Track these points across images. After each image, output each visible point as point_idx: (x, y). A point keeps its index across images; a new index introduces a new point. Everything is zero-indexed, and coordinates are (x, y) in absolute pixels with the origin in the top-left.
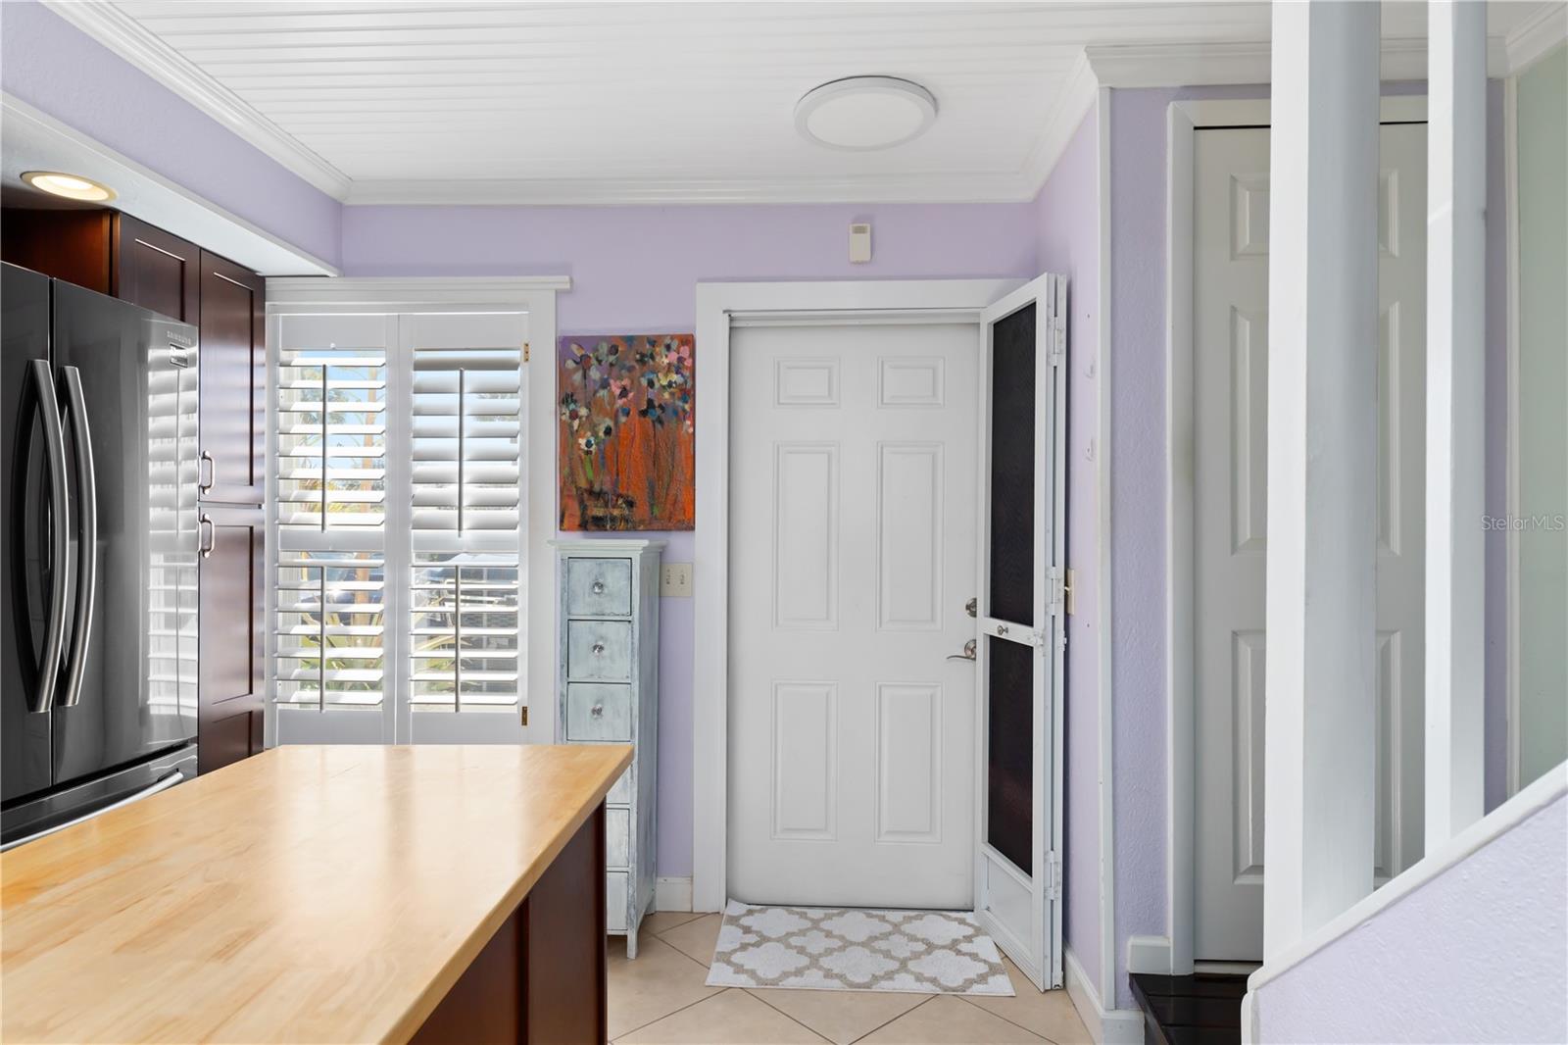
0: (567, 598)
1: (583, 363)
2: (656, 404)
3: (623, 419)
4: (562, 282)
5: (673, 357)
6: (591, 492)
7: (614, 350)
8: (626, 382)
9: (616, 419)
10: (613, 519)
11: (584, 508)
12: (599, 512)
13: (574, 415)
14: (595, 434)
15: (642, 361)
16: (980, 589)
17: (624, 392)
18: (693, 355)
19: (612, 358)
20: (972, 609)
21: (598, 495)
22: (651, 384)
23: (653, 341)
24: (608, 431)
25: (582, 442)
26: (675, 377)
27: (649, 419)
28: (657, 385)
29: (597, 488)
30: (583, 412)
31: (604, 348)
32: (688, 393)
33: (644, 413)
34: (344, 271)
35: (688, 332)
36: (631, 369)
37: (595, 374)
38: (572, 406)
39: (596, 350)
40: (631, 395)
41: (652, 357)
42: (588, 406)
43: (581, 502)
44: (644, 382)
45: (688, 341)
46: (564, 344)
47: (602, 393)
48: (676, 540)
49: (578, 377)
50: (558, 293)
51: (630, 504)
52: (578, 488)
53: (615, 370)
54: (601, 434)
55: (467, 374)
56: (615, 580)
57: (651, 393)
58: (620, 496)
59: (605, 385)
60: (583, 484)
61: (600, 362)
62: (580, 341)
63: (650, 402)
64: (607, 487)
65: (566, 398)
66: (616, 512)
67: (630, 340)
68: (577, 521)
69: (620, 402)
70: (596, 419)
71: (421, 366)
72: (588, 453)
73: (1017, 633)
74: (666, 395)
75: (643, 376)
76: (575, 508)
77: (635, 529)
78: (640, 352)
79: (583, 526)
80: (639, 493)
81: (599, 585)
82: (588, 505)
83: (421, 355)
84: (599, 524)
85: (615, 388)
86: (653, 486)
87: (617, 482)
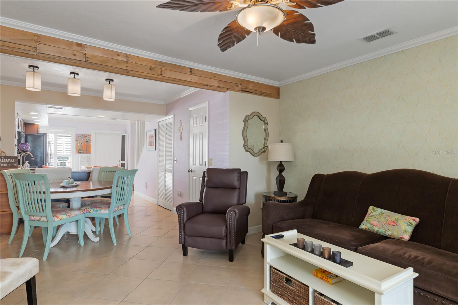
0: (81, 160)
4: (76, 128)
5: (89, 137)
6: (79, 150)
7: (82, 136)
12: (80, 152)
13: (78, 142)
15: (85, 137)
16: (120, 158)
17: (83, 140)
18: (91, 137)
20: (119, 161)
21: (80, 150)
23: (87, 135)
24: (82, 144)
26: (89, 139)
28: (87, 139)
30: (79, 142)
31: (81, 136)
32: (90, 140)
33: (86, 142)
35: (90, 134)
37: (80, 138)
42: (79, 141)
43: (78, 151)
45: (90, 135)
46: (76, 135)
48: (90, 154)
49: (78, 138)
50: (76, 130)
51: (84, 151)
54: (81, 144)
55: (65, 137)
56: (86, 158)
59: (81, 139)
62: (78, 135)
65: (77, 140)
66: (82, 152)
67: (84, 135)
69: (83, 141)
71: (58, 136)
72: (79, 146)
73: (124, 162)
76: (77, 151)
77: (84, 153)
78: (86, 136)
79: (79, 153)
80: (85, 150)
81: (84, 159)
82: (80, 151)
83: (58, 135)
84: (80, 153)
85: (82, 140)
86: (86, 149)
87: (82, 149)
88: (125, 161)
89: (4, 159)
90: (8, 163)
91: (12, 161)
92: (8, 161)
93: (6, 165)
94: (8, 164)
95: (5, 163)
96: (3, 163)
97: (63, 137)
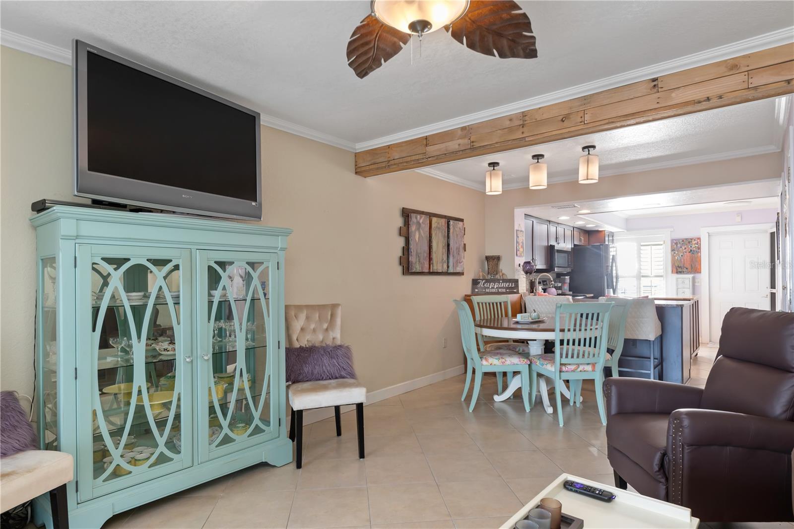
0: (677, 285)
1: (676, 244)
2: (693, 250)
4: (672, 229)
5: (696, 242)
6: (678, 267)
7: (683, 241)
8: (686, 247)
9: (684, 253)
10: (683, 272)
11: (677, 270)
12: (680, 270)
13: (674, 253)
15: (689, 243)
17: (685, 248)
18: (700, 241)
19: (682, 243)
20: (767, 288)
21: (680, 267)
22: (691, 247)
23: (691, 239)
24: (682, 256)
25: (676, 258)
26: (697, 246)
27: (691, 253)
30: (677, 252)
31: (681, 241)
32: (699, 248)
33: (689, 252)
34: (628, 230)
35: (699, 237)
36: (686, 244)
37: (679, 245)
39: (679, 241)
40: (687, 249)
41: (691, 242)
42: (678, 251)
43: (676, 268)
45: (699, 239)
46: (672, 241)
47: (680, 249)
48: (697, 275)
49: (675, 246)
50: (671, 232)
51: (687, 269)
53: (683, 245)
54: (680, 256)
56: (687, 282)
57: (691, 248)
58: (684, 267)
59: (681, 247)
60: (676, 265)
61: (680, 243)
62: (675, 240)
63: (691, 250)
64: (682, 266)
65: (673, 250)
66: (684, 270)
67: (686, 239)
69: (684, 250)
70: (679, 254)
71: (642, 246)
72: (677, 260)
73: (774, 291)
74: (695, 249)
75: (689, 245)
76: (675, 270)
77: (688, 273)
78: (689, 241)
79: (677, 273)
80: (689, 267)
81: (683, 282)
82: (678, 269)
83: (642, 244)
84: (680, 272)
85: (683, 248)
86: (692, 266)
87: (684, 265)
88: (775, 288)
89: (502, 283)
90: (507, 288)
91: (512, 285)
92: (507, 286)
93: (504, 290)
94: (506, 290)
95: (503, 288)
96: (501, 288)
97: (650, 247)
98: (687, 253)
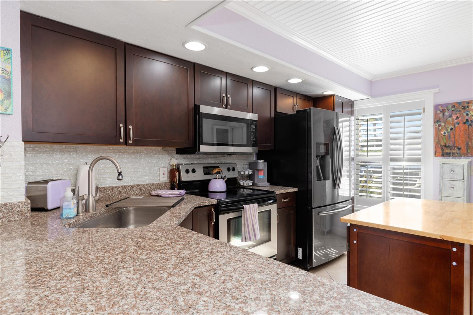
0: (442, 174)
1: (443, 111)
2: (469, 120)
3: (457, 125)
4: (437, 90)
6: (445, 146)
7: (454, 106)
8: (458, 115)
9: (454, 125)
10: (453, 153)
11: (443, 150)
12: (448, 151)
13: (440, 126)
14: (447, 130)
15: (464, 108)
17: (457, 118)
19: (453, 109)
21: (448, 147)
22: (467, 115)
23: (468, 103)
24: (452, 129)
25: (443, 133)
27: (467, 125)
28: (470, 115)
29: (447, 145)
30: (443, 124)
31: (450, 106)
33: (465, 123)
34: (373, 96)
36: (460, 111)
37: (447, 114)
38: (439, 123)
39: (447, 107)
40: (460, 119)
41: (468, 107)
42: (445, 123)
43: (442, 149)
44: (465, 114)
46: (436, 107)
47: (449, 119)
49: (441, 115)
50: (434, 93)
51: (459, 149)
52: (441, 145)
53: (454, 112)
54: (449, 130)
55: (406, 117)
56: (458, 170)
57: (467, 117)
58: (455, 147)
59: (450, 116)
60: (443, 144)
61: (449, 110)
62: (441, 105)
63: (467, 120)
64: (451, 145)
65: (437, 121)
66: (454, 151)
67: (460, 103)
68: (441, 154)
69: (456, 121)
70: (447, 126)
71: (392, 117)
72: (444, 135)
75: (464, 113)
76: (440, 150)
77: (461, 156)
78: (464, 106)
79: (443, 155)
80: (463, 146)
81: (452, 171)
83: (392, 114)
84: (448, 155)
85: (454, 117)
86: (468, 145)
87: (454, 143)
97: (403, 117)
98: (461, 125)
